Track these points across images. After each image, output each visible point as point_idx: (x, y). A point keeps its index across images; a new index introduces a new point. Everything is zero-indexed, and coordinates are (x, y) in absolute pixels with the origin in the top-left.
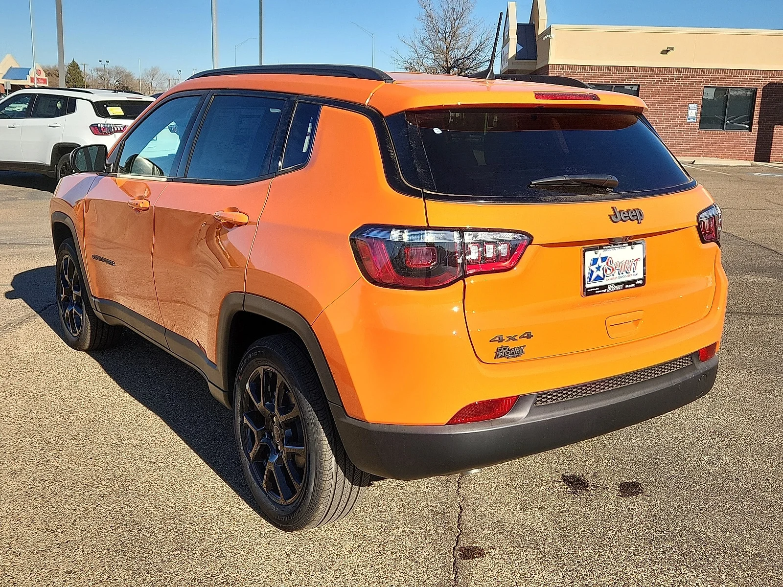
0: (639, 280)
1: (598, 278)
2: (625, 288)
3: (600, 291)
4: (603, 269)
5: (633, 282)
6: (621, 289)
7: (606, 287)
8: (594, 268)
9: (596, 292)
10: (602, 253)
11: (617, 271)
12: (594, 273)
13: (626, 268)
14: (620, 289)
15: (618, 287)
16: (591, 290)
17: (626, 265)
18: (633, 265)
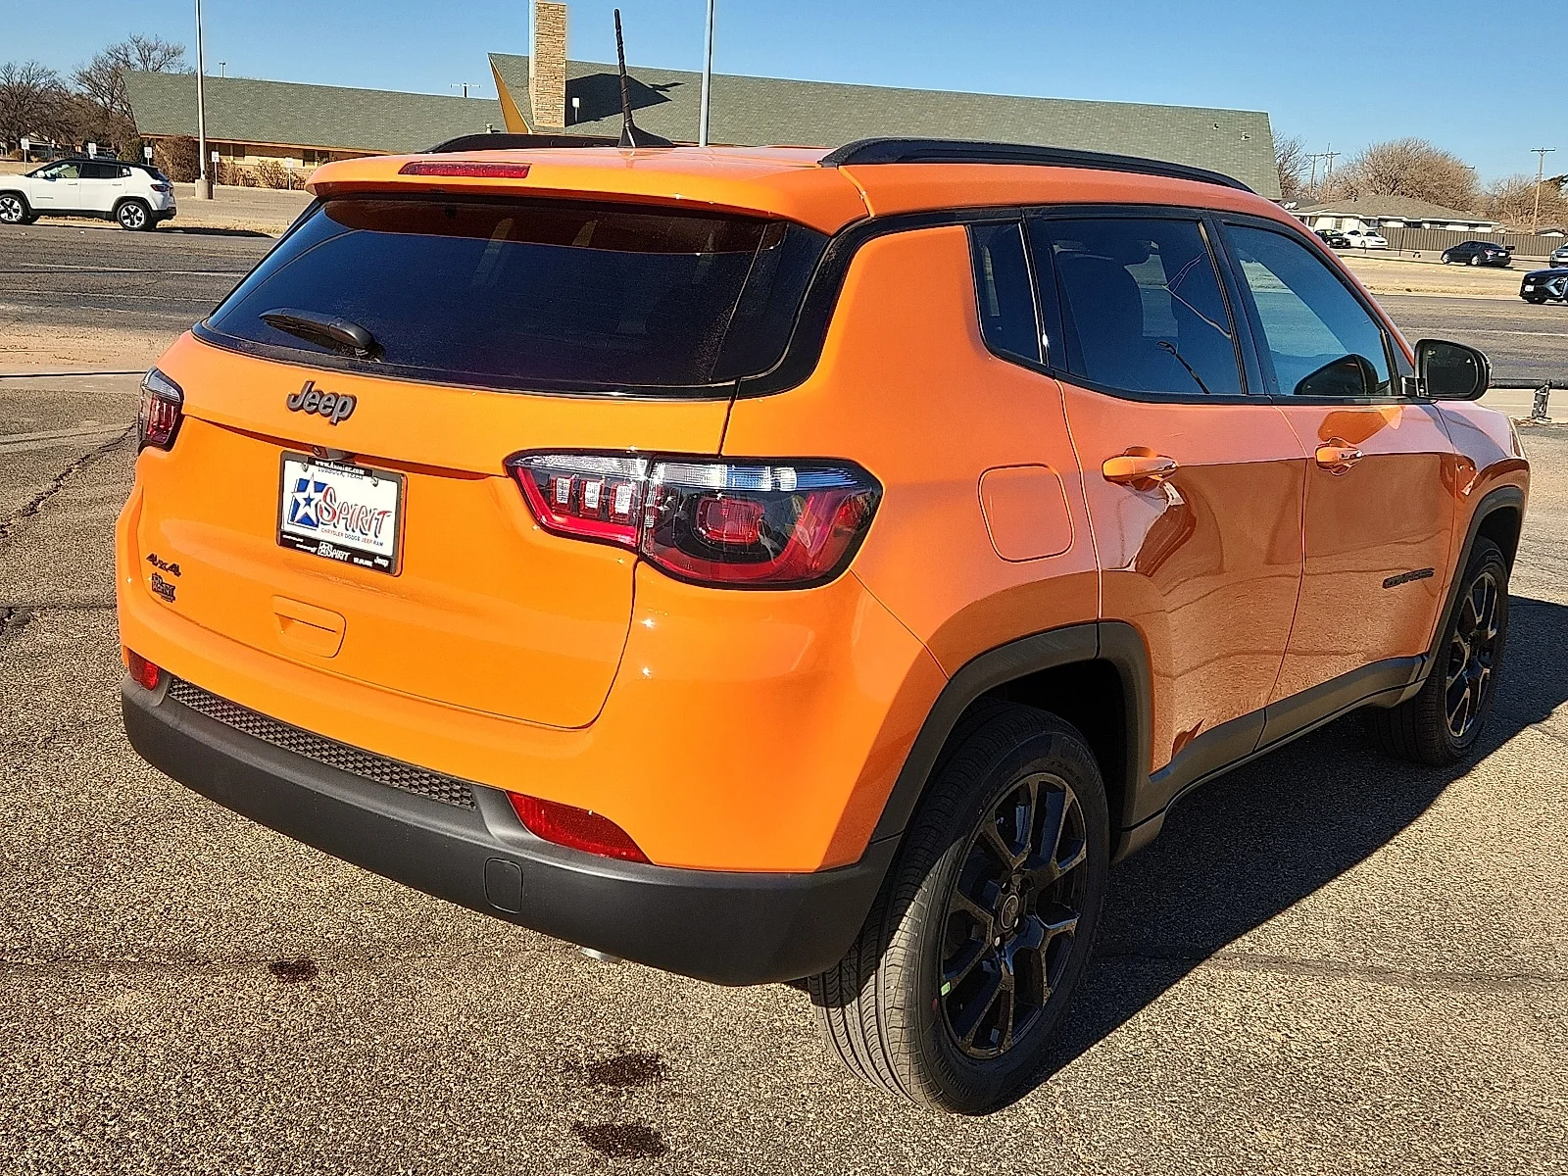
0: (383, 557)
1: (306, 520)
2: (352, 562)
3: (305, 547)
4: (316, 506)
5: (371, 556)
6: (343, 560)
7: (315, 543)
8: (300, 497)
9: (298, 545)
10: (316, 473)
11: (343, 522)
12: (300, 508)
13: (360, 523)
14: (342, 558)
15: (340, 554)
16: (289, 537)
17: (361, 516)
18: (374, 522)
